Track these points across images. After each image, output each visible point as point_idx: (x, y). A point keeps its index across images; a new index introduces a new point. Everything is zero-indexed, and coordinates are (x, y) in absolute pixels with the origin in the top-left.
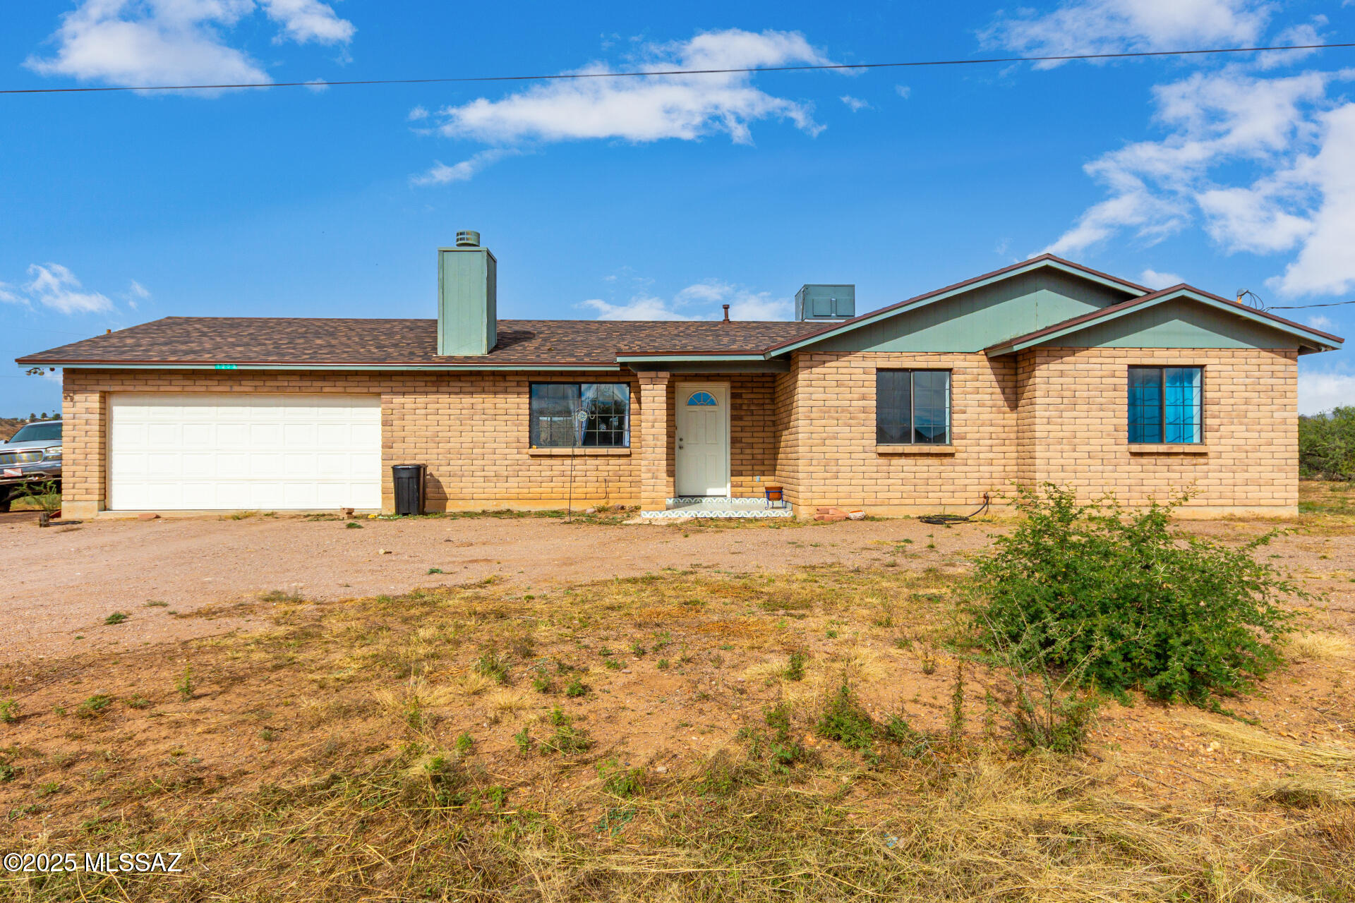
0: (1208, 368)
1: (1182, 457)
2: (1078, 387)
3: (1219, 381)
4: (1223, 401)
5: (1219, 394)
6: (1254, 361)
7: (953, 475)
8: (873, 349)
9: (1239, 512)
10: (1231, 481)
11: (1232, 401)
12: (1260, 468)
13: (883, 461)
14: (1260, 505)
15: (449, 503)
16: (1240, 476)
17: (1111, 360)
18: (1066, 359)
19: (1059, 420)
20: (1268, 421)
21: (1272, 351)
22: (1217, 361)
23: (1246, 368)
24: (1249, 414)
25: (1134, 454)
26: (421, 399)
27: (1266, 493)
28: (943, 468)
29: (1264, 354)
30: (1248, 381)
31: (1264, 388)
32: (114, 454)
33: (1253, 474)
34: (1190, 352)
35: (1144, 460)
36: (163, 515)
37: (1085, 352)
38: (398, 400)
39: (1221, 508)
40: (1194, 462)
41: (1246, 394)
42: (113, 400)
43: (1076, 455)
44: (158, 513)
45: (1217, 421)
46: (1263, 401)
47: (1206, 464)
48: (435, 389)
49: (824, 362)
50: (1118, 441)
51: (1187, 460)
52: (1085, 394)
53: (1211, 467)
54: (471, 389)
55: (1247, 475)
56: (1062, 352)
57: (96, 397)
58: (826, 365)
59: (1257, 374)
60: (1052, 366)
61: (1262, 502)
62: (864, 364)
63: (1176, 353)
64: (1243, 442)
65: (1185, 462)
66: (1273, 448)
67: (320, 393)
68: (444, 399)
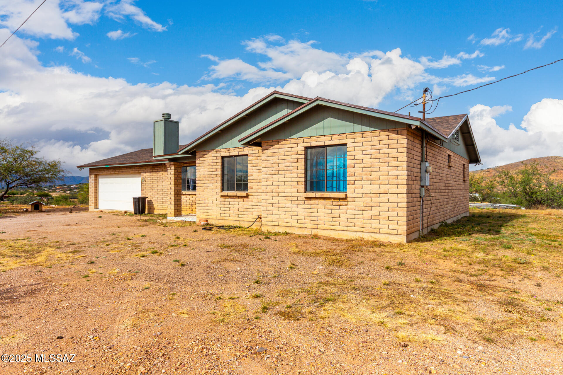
0: (348, 145)
1: (332, 200)
2: (280, 161)
3: (354, 153)
4: (356, 166)
5: (354, 161)
6: (376, 138)
7: (248, 207)
8: (220, 147)
9: (366, 236)
10: (361, 217)
11: (362, 165)
12: (380, 209)
13: (223, 199)
14: (380, 233)
15: (155, 211)
16: (367, 214)
17: (296, 145)
18: (275, 147)
19: (272, 179)
20: (386, 177)
21: (388, 131)
22: (353, 140)
23: (371, 143)
24: (373, 174)
25: (307, 198)
26: (149, 174)
27: (384, 225)
28: (244, 203)
29: (383, 133)
30: (372, 152)
31: (383, 156)
32: (99, 192)
33: (375, 212)
34: (337, 137)
35: (312, 202)
36: (104, 211)
37: (284, 142)
38: (145, 175)
39: (355, 233)
40: (339, 203)
41: (371, 161)
42: (99, 177)
43: (279, 198)
44: (102, 210)
45: (353, 178)
46: (382, 164)
47: (347, 205)
48: (151, 171)
49: (204, 155)
50: (299, 191)
51: (335, 202)
52: (284, 165)
53: (349, 207)
54: (159, 170)
55: (371, 213)
56: (273, 143)
57: (94, 176)
58: (205, 156)
59: (378, 147)
60: (269, 151)
61: (381, 231)
62: (217, 155)
63: (329, 138)
64: (369, 191)
65: (334, 203)
66: (389, 196)
67: (130, 173)
68: (154, 174)
